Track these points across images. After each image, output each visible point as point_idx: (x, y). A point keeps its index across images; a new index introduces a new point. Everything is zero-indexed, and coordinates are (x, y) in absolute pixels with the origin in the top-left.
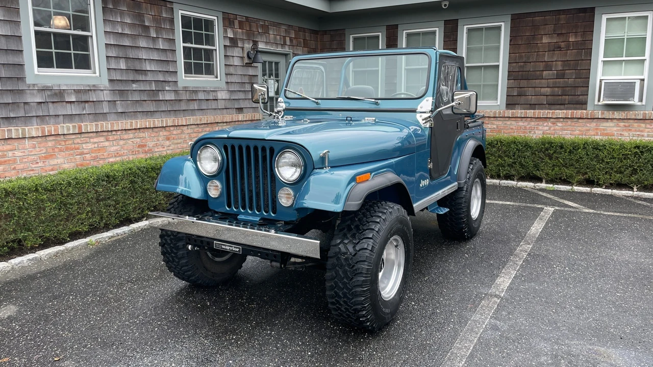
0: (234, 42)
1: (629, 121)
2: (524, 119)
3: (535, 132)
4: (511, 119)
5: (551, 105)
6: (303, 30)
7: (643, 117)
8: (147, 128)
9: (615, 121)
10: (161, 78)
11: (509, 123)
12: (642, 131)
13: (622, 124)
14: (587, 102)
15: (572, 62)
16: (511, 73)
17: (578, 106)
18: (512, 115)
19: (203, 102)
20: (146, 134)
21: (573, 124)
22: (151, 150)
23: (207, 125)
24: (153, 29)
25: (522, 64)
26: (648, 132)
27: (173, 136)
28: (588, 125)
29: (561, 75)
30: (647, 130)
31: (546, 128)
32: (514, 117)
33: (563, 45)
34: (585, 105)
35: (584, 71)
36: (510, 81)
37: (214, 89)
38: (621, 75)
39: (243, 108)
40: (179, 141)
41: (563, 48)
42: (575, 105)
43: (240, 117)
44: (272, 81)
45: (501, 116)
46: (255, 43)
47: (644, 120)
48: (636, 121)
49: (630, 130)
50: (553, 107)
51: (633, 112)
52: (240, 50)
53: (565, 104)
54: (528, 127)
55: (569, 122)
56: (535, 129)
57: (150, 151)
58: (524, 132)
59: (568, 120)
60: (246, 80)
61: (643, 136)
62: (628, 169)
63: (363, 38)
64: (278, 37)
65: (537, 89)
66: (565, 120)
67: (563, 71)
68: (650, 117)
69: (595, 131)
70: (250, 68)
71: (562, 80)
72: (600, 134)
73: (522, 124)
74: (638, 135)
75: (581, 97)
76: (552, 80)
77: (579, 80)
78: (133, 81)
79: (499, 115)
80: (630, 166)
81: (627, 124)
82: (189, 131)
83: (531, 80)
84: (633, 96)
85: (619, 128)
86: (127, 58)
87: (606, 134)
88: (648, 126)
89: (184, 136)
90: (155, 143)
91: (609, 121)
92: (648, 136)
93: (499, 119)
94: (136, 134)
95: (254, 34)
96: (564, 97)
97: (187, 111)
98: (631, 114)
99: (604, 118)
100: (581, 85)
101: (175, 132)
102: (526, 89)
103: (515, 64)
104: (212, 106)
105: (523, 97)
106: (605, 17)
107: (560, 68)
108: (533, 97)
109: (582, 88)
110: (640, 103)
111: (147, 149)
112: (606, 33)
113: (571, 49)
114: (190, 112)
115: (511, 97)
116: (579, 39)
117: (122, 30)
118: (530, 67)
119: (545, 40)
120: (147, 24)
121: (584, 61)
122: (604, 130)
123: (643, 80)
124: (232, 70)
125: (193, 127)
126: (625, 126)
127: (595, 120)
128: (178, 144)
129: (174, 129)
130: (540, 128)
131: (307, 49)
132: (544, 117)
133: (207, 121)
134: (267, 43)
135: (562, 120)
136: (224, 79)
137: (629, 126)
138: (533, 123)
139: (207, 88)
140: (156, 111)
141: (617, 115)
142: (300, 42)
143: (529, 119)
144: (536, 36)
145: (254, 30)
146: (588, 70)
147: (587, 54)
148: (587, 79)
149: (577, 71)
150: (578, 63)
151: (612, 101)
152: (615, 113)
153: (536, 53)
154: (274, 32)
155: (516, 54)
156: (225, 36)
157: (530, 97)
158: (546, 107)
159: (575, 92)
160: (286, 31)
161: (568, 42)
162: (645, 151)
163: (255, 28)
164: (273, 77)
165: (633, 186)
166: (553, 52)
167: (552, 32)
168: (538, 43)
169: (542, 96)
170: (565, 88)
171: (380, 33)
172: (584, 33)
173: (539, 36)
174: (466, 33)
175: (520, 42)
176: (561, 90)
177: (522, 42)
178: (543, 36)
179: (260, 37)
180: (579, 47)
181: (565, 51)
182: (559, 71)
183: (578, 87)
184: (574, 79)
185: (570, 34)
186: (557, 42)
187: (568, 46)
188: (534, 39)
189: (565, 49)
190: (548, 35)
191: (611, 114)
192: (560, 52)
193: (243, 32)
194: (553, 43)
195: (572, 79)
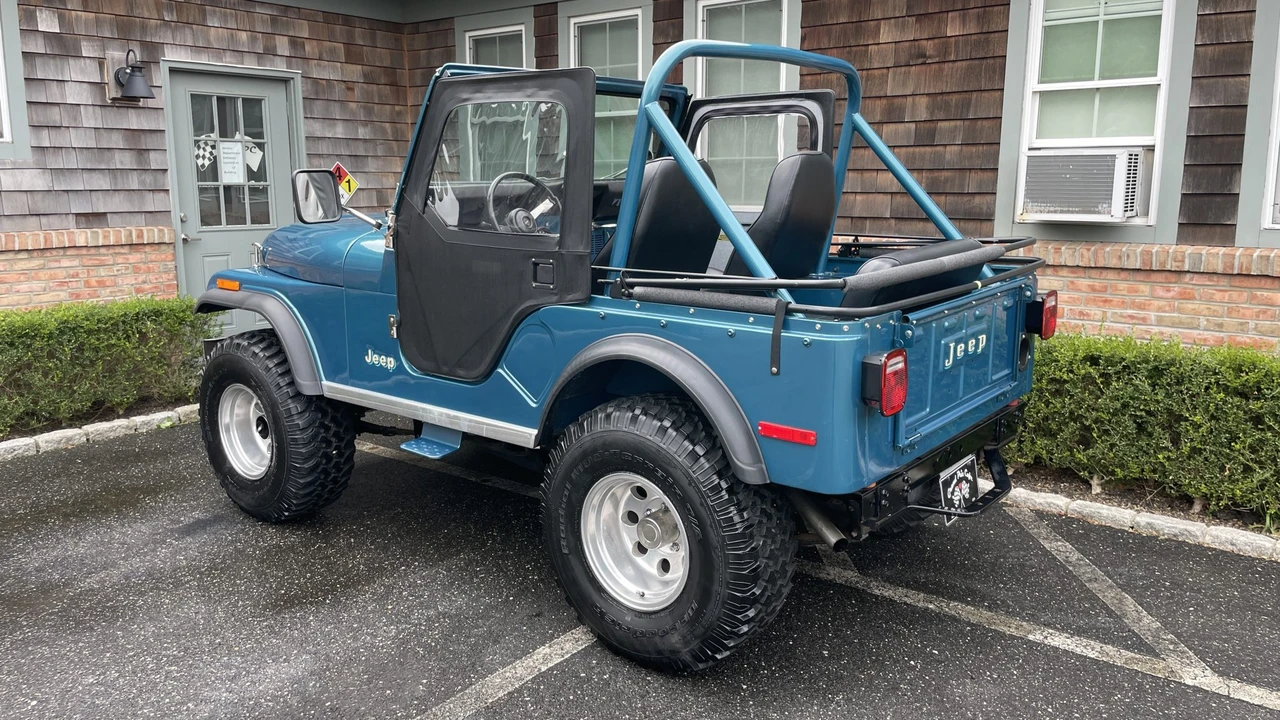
0: (63, 47)
1: (1105, 273)
5: (904, 220)
6: (347, 20)
7: (1144, 263)
9: (1064, 272)
12: (1141, 307)
13: (1084, 282)
14: (993, 214)
15: (954, 97)
17: (971, 225)
26: (1160, 309)
29: (926, 136)
30: (1156, 303)
33: (929, 47)
34: (989, 223)
35: (985, 123)
38: (1089, 135)
39: (105, 214)
41: (930, 57)
43: (82, 237)
44: (238, 147)
46: (153, 50)
47: (1145, 271)
48: (1123, 275)
49: (1106, 301)
50: (905, 226)
51: (1117, 247)
52: (93, 66)
60: (117, 141)
61: (1144, 321)
62: (1066, 424)
64: (244, 36)
65: (867, 175)
67: (932, 125)
68: (1164, 263)
70: (131, 111)
71: (928, 149)
74: (1131, 317)
75: (977, 200)
76: (904, 149)
77: (974, 149)
80: (1073, 417)
81: (1097, 284)
84: (1108, 198)
85: (1076, 295)
88: (1161, 292)
92: (1160, 322)
95: (144, 28)
98: (1108, 253)
100: (977, 164)
107: (923, 115)
108: (859, 197)
109: (980, 173)
110: (1138, 221)
112: (1045, 12)
113: (952, 58)
116: (972, 28)
119: (887, 34)
121: (986, 94)
123: (1151, 149)
124: (55, 116)
126: (1093, 289)
131: (359, 67)
134: (196, 49)
136: (28, 139)
137: (1104, 289)
141: (1071, 253)
142: (333, 51)
144: (863, 24)
145: (146, 15)
146: (995, 121)
147: (994, 72)
148: (994, 146)
149: (967, 123)
150: (970, 99)
151: (1049, 212)
152: (1063, 248)
153: (864, 72)
154: (226, 21)
155: (818, 77)
156: (29, 31)
157: (851, 197)
158: (890, 225)
159: (962, 185)
160: (274, 20)
161: (944, 40)
162: (1115, 374)
163: (148, 10)
164: (238, 136)
165: (1092, 478)
166: (907, 68)
167: (905, 11)
168: (868, 45)
169: (881, 195)
170: (936, 174)
171: (522, 27)
172: (985, 11)
173: (872, 23)
174: (703, 21)
175: (826, 41)
176: (928, 178)
177: (829, 41)
178: (883, 22)
179: (169, 34)
180: (973, 53)
181: (936, 66)
182: (922, 124)
183: (970, 169)
184: (960, 147)
185: (950, 14)
186: (914, 40)
187: (944, 51)
188: (858, 32)
189: (937, 60)
190: (893, 20)
191: (1052, 251)
192: (924, 67)
193: (97, 20)
194: (907, 44)
195: (956, 148)
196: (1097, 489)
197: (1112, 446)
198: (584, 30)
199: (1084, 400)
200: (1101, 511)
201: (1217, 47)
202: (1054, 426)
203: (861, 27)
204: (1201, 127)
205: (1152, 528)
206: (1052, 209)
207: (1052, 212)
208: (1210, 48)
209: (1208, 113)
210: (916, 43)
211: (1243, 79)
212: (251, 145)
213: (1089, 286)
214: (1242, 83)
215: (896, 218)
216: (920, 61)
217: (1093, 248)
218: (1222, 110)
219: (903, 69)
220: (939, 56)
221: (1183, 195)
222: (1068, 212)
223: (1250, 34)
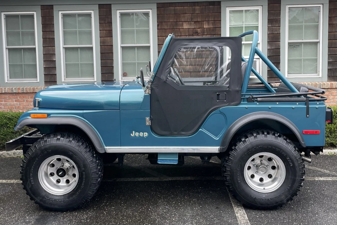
33: (199, 30)
41: (199, 33)
63: (17, 16)
71: (201, 59)
106: (228, 10)
112: (229, 23)
113: (206, 34)
116: (211, 26)
119: (186, 26)
144: (178, 22)
161: (203, 29)
166: (192, 36)
167: (190, 20)
168: (180, 29)
169: (187, 73)
171: (35, 13)
172: (214, 22)
173: (180, 22)
174: (119, 17)
175: (166, 27)
178: (184, 23)
180: (212, 33)
181: (201, 36)
185: (204, 22)
186: (194, 28)
188: (177, 25)
189: (201, 34)
190: (187, 22)
192: (197, 36)
194: (192, 29)
198: (66, 16)
201: (272, 35)
204: (270, 54)
208: (271, 35)
209: (272, 51)
210: (195, 29)
211: (279, 42)
214: (279, 43)
218: (275, 50)
220: (202, 33)
221: (268, 70)
223: (280, 32)
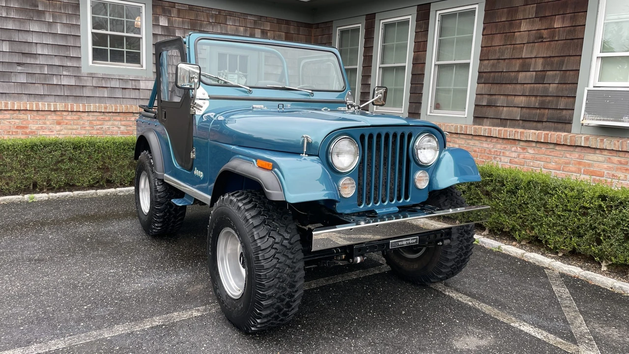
0: (169, 31)
1: (627, 154)
2: (489, 140)
3: (500, 159)
4: (474, 138)
5: (527, 122)
8: (27, 110)
9: (606, 153)
10: (57, 62)
11: (472, 142)
13: (616, 159)
14: (572, 120)
15: (556, 59)
16: (481, 74)
17: (560, 126)
18: (475, 131)
19: (117, 90)
20: (29, 116)
21: (548, 152)
22: (34, 132)
23: (117, 114)
24: (50, 14)
25: (496, 61)
27: (66, 121)
28: (568, 156)
29: (540, 79)
31: (514, 155)
32: (476, 136)
33: (545, 33)
34: (569, 125)
35: (571, 72)
36: (480, 85)
37: (135, 78)
40: (75, 127)
41: (545, 38)
42: (556, 124)
45: (463, 132)
50: (527, 124)
53: (543, 122)
54: (493, 150)
55: (544, 148)
56: (501, 155)
57: (32, 133)
58: (489, 158)
59: (542, 145)
63: (348, 31)
64: (242, 29)
65: (510, 98)
66: (538, 145)
67: (544, 73)
69: (577, 166)
71: (541, 85)
72: (584, 170)
73: (487, 146)
75: (564, 112)
76: (529, 85)
77: (564, 86)
78: (19, 64)
79: (461, 131)
80: (592, 228)
81: (623, 160)
82: (91, 118)
83: (504, 85)
85: (611, 165)
86: (11, 41)
87: (591, 172)
89: (82, 122)
90: (40, 126)
91: (598, 152)
93: (462, 136)
94: (15, 115)
95: (201, 25)
96: (542, 111)
97: (93, 98)
99: (588, 147)
100: (566, 93)
101: (69, 118)
102: (497, 97)
103: (487, 62)
104: (130, 95)
105: (493, 108)
107: (540, 68)
108: (505, 109)
109: (567, 99)
111: (28, 131)
112: (606, 16)
113: (557, 39)
114: (97, 99)
115: (479, 108)
116: (567, 24)
117: (7, 14)
118: (503, 66)
119: (524, 27)
120: (40, 8)
121: (572, 58)
122: (589, 165)
125: (95, 114)
126: (620, 163)
127: (578, 149)
128: (73, 129)
129: (68, 115)
130: (507, 153)
132: (511, 138)
133: (116, 109)
135: (534, 144)
136: (152, 69)
137: (626, 163)
138: (499, 146)
139: (124, 77)
140: (48, 95)
141: (609, 143)
142: (280, 35)
143: (495, 140)
144: (513, 21)
145: (203, 19)
146: (576, 72)
147: (577, 46)
148: (575, 85)
149: (562, 72)
150: (564, 60)
151: (597, 120)
152: (605, 140)
153: (512, 46)
154: (235, 23)
155: (490, 48)
156: (156, 25)
157: (501, 108)
158: (519, 124)
159: (557, 104)
160: (255, 22)
161: (553, 29)
162: (615, 206)
163: (204, 18)
164: (236, 72)
165: (602, 262)
166: (533, 44)
167: (534, 15)
168: (515, 32)
169: (516, 108)
170: (544, 98)
171: (360, 25)
172: (574, 15)
173: (517, 21)
174: (439, 21)
176: (540, 100)
177: (496, 30)
178: (523, 21)
179: (211, 27)
180: (567, 37)
181: (548, 43)
182: (539, 72)
183: (562, 96)
184: (557, 85)
185: (557, 16)
187: (552, 35)
188: (510, 26)
189: (549, 40)
190: (528, 20)
191: (599, 141)
192: (541, 43)
193: (183, 21)
194: (534, 32)
195: (555, 85)
196: (604, 268)
197: (612, 245)
198: (386, 26)
199: (597, 219)
200: (596, 277)
202: (582, 231)
203: (512, 23)
205: (622, 289)
206: (598, 118)
207: (598, 120)
210: (539, 31)
212: (241, 76)
213: (618, 161)
215: (522, 120)
216: (540, 40)
217: (621, 141)
219: (532, 44)
220: (550, 38)
222: (607, 120)
